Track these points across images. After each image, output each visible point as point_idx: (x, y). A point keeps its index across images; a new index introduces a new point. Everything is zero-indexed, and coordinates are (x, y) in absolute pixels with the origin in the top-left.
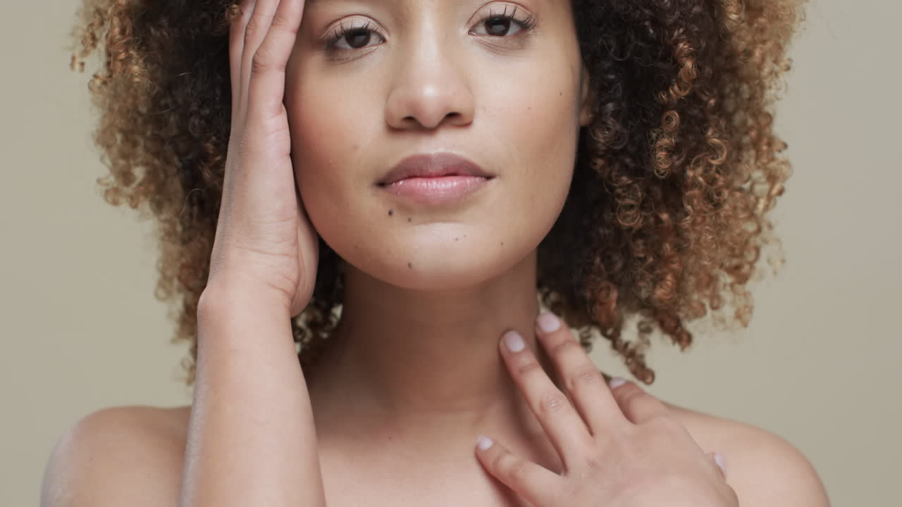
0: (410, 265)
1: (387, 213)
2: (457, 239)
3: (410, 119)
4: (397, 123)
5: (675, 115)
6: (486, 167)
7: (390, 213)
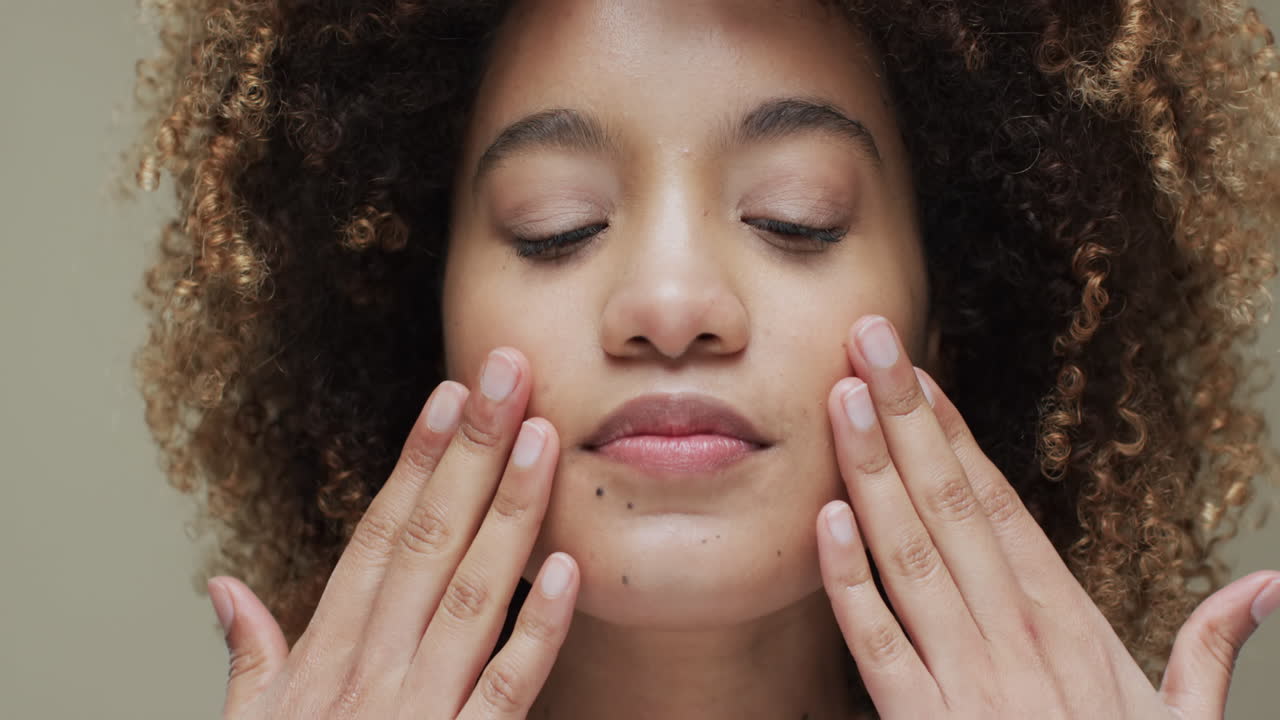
0: (625, 580)
1: (594, 492)
2: (704, 542)
3: (639, 340)
4: (618, 348)
5: (1075, 372)
6: (761, 426)
7: (599, 493)
